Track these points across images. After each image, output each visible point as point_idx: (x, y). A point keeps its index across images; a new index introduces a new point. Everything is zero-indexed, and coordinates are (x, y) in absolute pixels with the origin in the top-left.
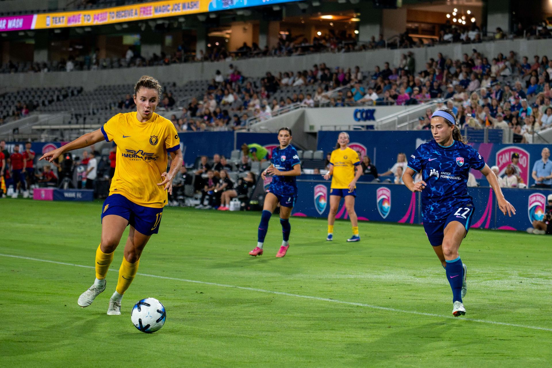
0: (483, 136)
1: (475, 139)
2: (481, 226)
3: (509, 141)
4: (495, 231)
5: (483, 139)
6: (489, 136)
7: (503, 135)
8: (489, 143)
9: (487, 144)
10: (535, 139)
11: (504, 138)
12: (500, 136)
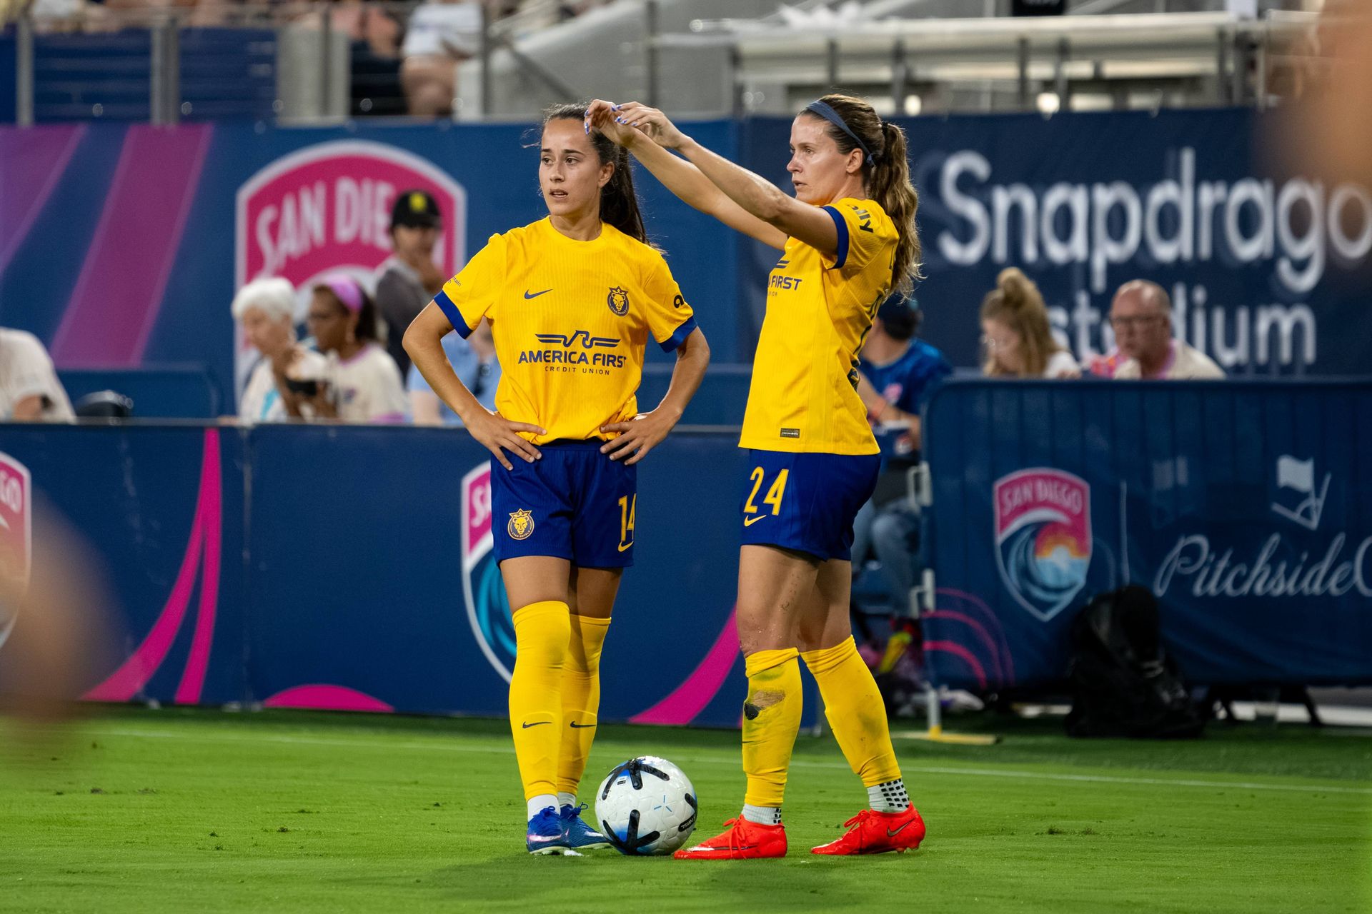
0: (145, 76)
1: (90, 99)
2: (150, 690)
3: (325, 106)
4: (244, 718)
5: (145, 98)
6: (186, 75)
7: (283, 65)
8: (185, 120)
9: (172, 125)
10: (499, 90)
11: (283, 85)
12: (261, 70)
